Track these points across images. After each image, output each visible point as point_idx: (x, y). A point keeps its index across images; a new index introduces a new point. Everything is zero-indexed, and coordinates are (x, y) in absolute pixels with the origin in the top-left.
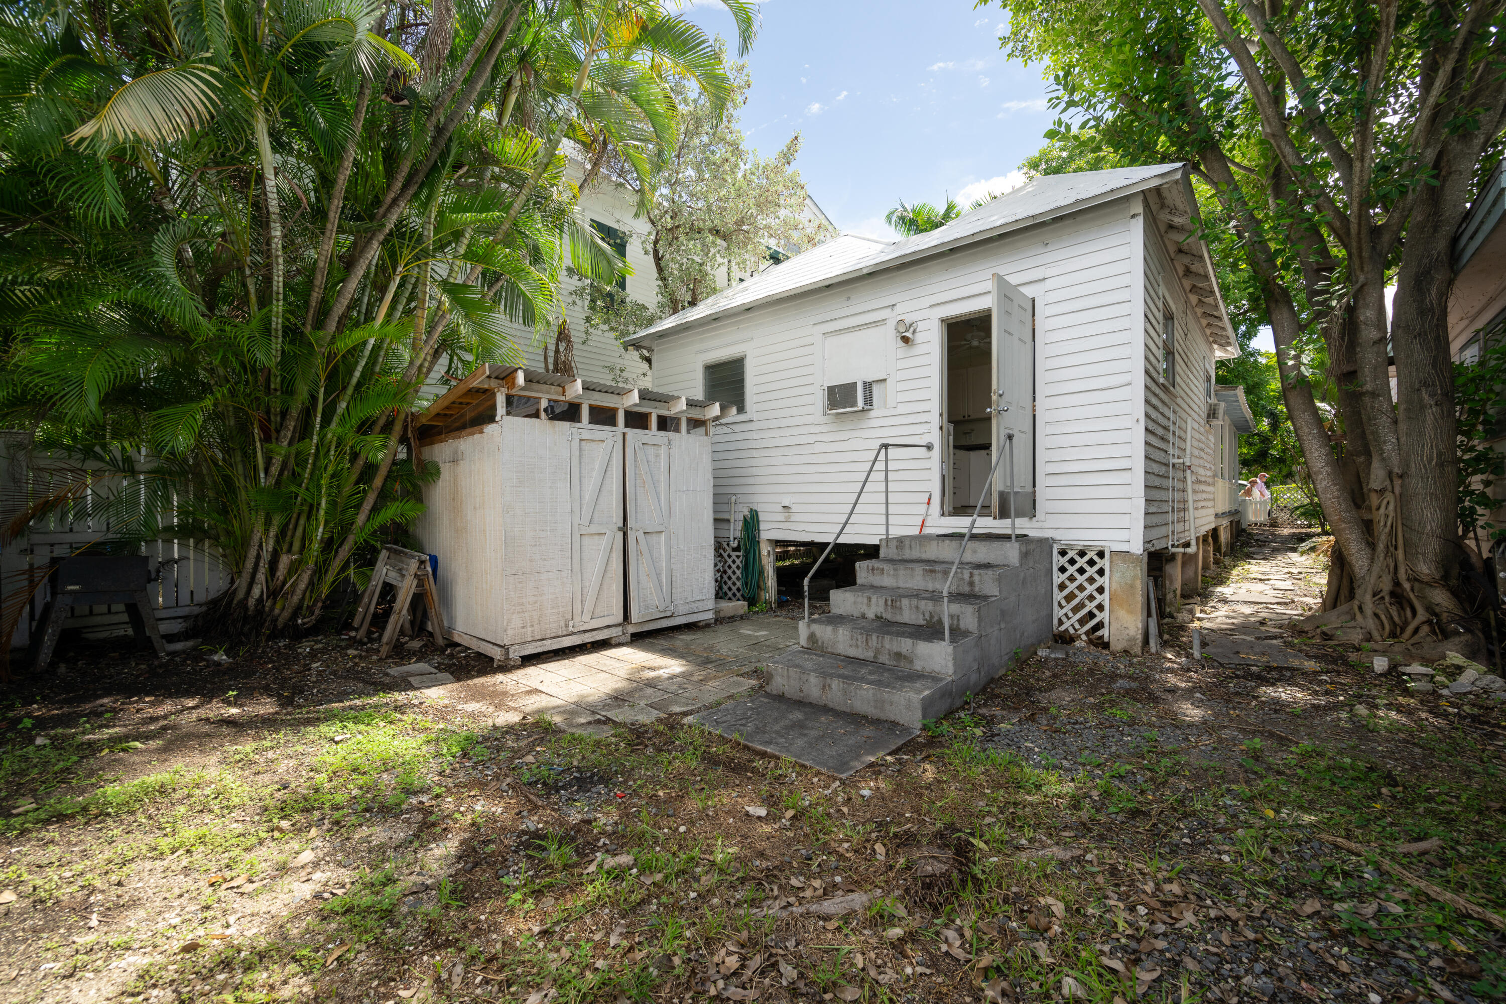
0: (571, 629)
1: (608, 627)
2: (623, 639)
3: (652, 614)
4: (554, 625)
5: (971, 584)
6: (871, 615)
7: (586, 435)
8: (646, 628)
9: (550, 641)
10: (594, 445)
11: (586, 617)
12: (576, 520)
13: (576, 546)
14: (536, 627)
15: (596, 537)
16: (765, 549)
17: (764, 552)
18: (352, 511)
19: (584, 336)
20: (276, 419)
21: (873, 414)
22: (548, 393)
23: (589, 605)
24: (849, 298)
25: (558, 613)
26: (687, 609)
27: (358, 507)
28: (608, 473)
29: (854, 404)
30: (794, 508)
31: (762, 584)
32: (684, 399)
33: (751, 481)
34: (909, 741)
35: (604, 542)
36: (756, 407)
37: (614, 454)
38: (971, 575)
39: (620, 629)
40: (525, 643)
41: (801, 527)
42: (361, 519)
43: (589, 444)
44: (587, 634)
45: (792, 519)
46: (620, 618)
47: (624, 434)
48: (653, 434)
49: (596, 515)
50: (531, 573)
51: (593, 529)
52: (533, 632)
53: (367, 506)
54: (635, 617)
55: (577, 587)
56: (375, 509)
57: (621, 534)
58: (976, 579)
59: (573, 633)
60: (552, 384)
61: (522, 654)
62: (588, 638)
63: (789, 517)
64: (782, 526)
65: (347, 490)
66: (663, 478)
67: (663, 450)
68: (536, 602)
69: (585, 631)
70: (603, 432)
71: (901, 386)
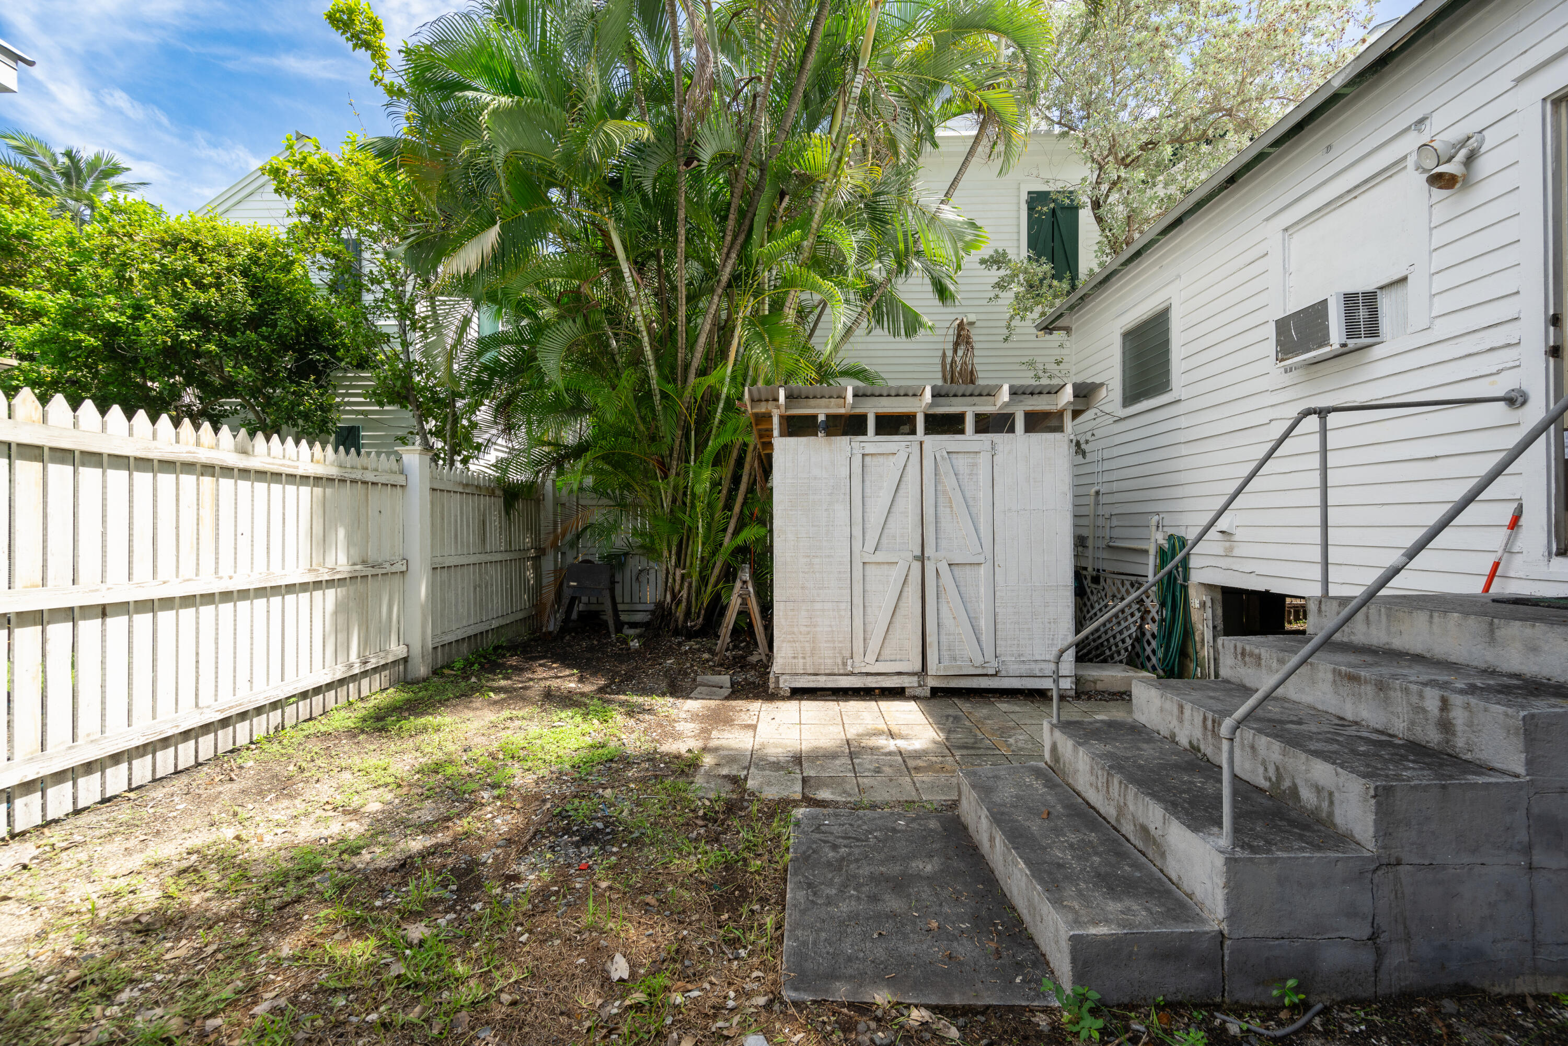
0: (849, 668)
1: (899, 674)
2: (919, 692)
3: (960, 667)
4: (829, 661)
5: (1446, 726)
6: (1183, 741)
7: (869, 448)
8: (954, 684)
9: (824, 678)
10: (881, 459)
11: (870, 658)
12: (857, 545)
13: (858, 574)
14: (808, 660)
15: (886, 566)
16: (1196, 599)
17: (1195, 603)
18: (721, 534)
19: (1006, 331)
20: (667, 460)
21: (1377, 352)
22: (827, 407)
23: (874, 644)
24: (1329, 148)
25: (834, 648)
26: (1023, 669)
27: (725, 530)
28: (901, 492)
29: (1324, 341)
30: (1239, 535)
31: (1191, 651)
32: (1006, 388)
33: (1178, 492)
34: (1011, 1008)
35: (896, 574)
36: (1185, 379)
37: (909, 468)
38: (1445, 705)
39: (915, 679)
40: (797, 674)
41: (1248, 566)
42: (727, 540)
43: (875, 459)
44: (870, 678)
45: (1236, 552)
46: (918, 667)
47: (921, 443)
48: (970, 439)
49: (884, 541)
50: (803, 601)
51: (880, 557)
52: (805, 664)
53: (730, 530)
54: (933, 667)
55: (858, 622)
56: (736, 532)
57: (919, 564)
58: (1458, 716)
59: (852, 674)
60: (830, 397)
61: (793, 685)
62: (871, 682)
63: (1231, 549)
64: (1223, 562)
65: (718, 515)
66: (983, 495)
67: (984, 459)
68: (808, 633)
69: (868, 674)
70: (896, 443)
71: (1439, 283)
